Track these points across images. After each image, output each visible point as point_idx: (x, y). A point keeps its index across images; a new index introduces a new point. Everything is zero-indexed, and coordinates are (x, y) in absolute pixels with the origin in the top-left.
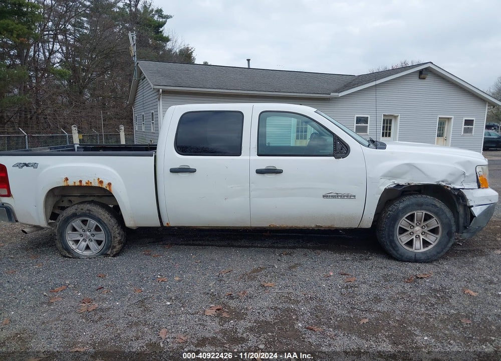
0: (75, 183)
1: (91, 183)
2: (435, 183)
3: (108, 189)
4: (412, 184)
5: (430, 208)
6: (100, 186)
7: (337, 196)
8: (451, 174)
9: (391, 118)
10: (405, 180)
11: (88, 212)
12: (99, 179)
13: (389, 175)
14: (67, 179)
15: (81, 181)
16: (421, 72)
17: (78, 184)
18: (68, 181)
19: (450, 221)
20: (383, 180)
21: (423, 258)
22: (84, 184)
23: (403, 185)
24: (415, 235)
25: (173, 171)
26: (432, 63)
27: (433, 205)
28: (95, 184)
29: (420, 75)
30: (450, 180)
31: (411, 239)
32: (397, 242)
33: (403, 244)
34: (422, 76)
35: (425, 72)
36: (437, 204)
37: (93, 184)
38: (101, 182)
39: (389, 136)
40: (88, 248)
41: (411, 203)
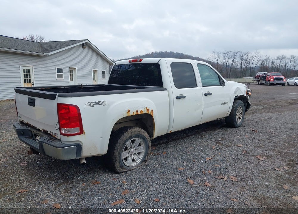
0: (134, 113)
1: (143, 111)
3: (151, 114)
4: (239, 96)
6: (148, 113)
7: (224, 103)
9: (72, 70)
10: (237, 94)
11: (138, 133)
12: (147, 108)
14: (129, 111)
15: (137, 111)
16: (83, 45)
17: (135, 113)
18: (130, 112)
22: (139, 113)
25: (177, 98)
26: (88, 40)
28: (145, 112)
29: (83, 46)
31: (237, 118)
34: (84, 47)
35: (86, 45)
37: (144, 112)
38: (148, 110)
39: (73, 80)
40: (134, 160)
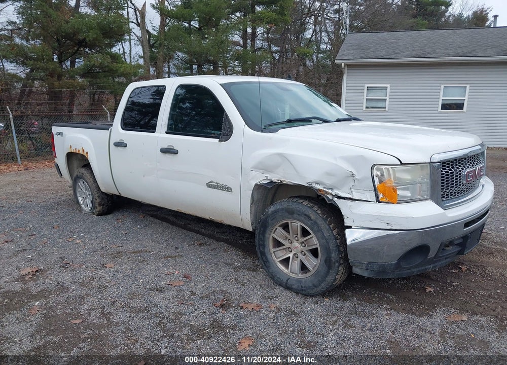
0: (74, 150)
1: (80, 151)
2: (306, 185)
3: (87, 156)
4: (284, 183)
5: (303, 218)
6: (83, 154)
7: (217, 187)
8: (329, 174)
10: (278, 176)
12: (83, 148)
13: (262, 167)
14: (71, 147)
19: (328, 243)
20: (254, 173)
21: (294, 287)
22: (77, 151)
23: (275, 182)
24: (293, 253)
25: (115, 144)
27: (305, 215)
30: (328, 181)
31: (287, 256)
32: (269, 257)
33: (277, 261)
36: (311, 215)
38: (83, 151)
41: (281, 208)
